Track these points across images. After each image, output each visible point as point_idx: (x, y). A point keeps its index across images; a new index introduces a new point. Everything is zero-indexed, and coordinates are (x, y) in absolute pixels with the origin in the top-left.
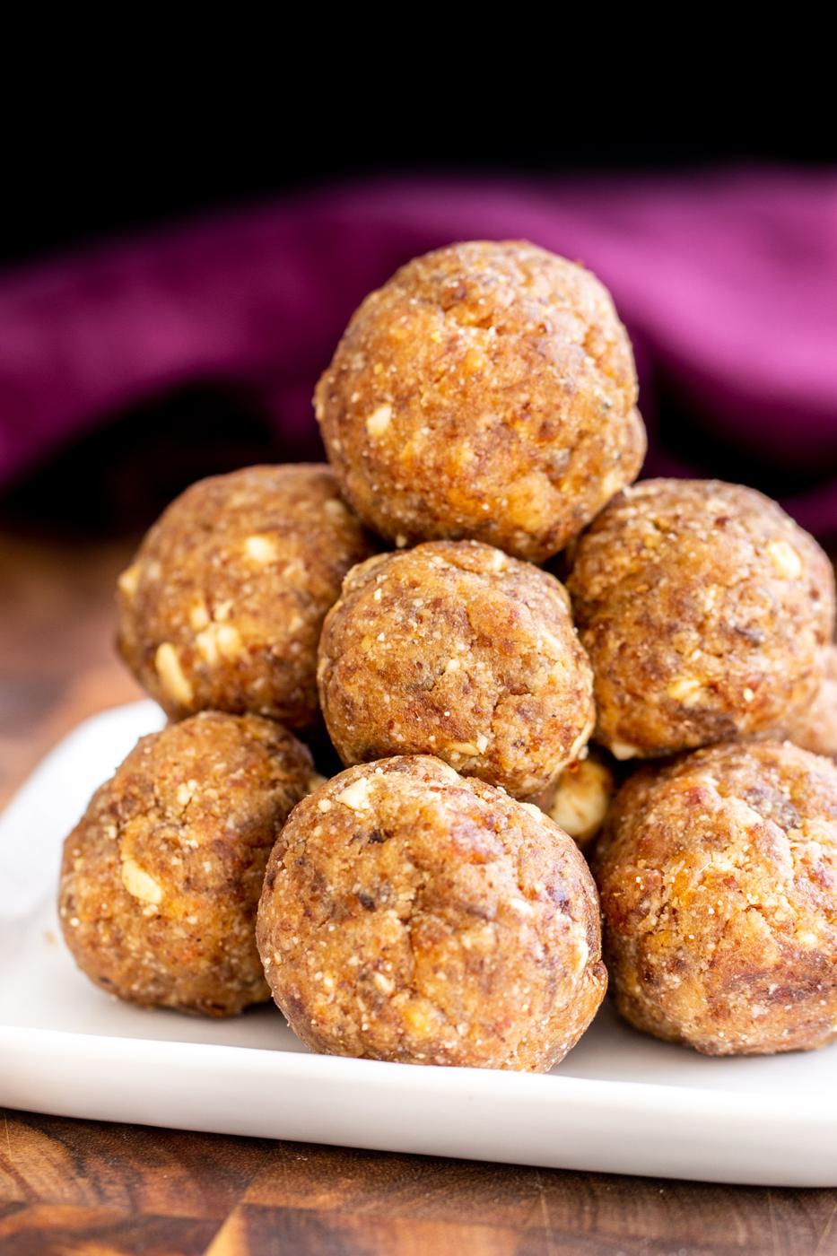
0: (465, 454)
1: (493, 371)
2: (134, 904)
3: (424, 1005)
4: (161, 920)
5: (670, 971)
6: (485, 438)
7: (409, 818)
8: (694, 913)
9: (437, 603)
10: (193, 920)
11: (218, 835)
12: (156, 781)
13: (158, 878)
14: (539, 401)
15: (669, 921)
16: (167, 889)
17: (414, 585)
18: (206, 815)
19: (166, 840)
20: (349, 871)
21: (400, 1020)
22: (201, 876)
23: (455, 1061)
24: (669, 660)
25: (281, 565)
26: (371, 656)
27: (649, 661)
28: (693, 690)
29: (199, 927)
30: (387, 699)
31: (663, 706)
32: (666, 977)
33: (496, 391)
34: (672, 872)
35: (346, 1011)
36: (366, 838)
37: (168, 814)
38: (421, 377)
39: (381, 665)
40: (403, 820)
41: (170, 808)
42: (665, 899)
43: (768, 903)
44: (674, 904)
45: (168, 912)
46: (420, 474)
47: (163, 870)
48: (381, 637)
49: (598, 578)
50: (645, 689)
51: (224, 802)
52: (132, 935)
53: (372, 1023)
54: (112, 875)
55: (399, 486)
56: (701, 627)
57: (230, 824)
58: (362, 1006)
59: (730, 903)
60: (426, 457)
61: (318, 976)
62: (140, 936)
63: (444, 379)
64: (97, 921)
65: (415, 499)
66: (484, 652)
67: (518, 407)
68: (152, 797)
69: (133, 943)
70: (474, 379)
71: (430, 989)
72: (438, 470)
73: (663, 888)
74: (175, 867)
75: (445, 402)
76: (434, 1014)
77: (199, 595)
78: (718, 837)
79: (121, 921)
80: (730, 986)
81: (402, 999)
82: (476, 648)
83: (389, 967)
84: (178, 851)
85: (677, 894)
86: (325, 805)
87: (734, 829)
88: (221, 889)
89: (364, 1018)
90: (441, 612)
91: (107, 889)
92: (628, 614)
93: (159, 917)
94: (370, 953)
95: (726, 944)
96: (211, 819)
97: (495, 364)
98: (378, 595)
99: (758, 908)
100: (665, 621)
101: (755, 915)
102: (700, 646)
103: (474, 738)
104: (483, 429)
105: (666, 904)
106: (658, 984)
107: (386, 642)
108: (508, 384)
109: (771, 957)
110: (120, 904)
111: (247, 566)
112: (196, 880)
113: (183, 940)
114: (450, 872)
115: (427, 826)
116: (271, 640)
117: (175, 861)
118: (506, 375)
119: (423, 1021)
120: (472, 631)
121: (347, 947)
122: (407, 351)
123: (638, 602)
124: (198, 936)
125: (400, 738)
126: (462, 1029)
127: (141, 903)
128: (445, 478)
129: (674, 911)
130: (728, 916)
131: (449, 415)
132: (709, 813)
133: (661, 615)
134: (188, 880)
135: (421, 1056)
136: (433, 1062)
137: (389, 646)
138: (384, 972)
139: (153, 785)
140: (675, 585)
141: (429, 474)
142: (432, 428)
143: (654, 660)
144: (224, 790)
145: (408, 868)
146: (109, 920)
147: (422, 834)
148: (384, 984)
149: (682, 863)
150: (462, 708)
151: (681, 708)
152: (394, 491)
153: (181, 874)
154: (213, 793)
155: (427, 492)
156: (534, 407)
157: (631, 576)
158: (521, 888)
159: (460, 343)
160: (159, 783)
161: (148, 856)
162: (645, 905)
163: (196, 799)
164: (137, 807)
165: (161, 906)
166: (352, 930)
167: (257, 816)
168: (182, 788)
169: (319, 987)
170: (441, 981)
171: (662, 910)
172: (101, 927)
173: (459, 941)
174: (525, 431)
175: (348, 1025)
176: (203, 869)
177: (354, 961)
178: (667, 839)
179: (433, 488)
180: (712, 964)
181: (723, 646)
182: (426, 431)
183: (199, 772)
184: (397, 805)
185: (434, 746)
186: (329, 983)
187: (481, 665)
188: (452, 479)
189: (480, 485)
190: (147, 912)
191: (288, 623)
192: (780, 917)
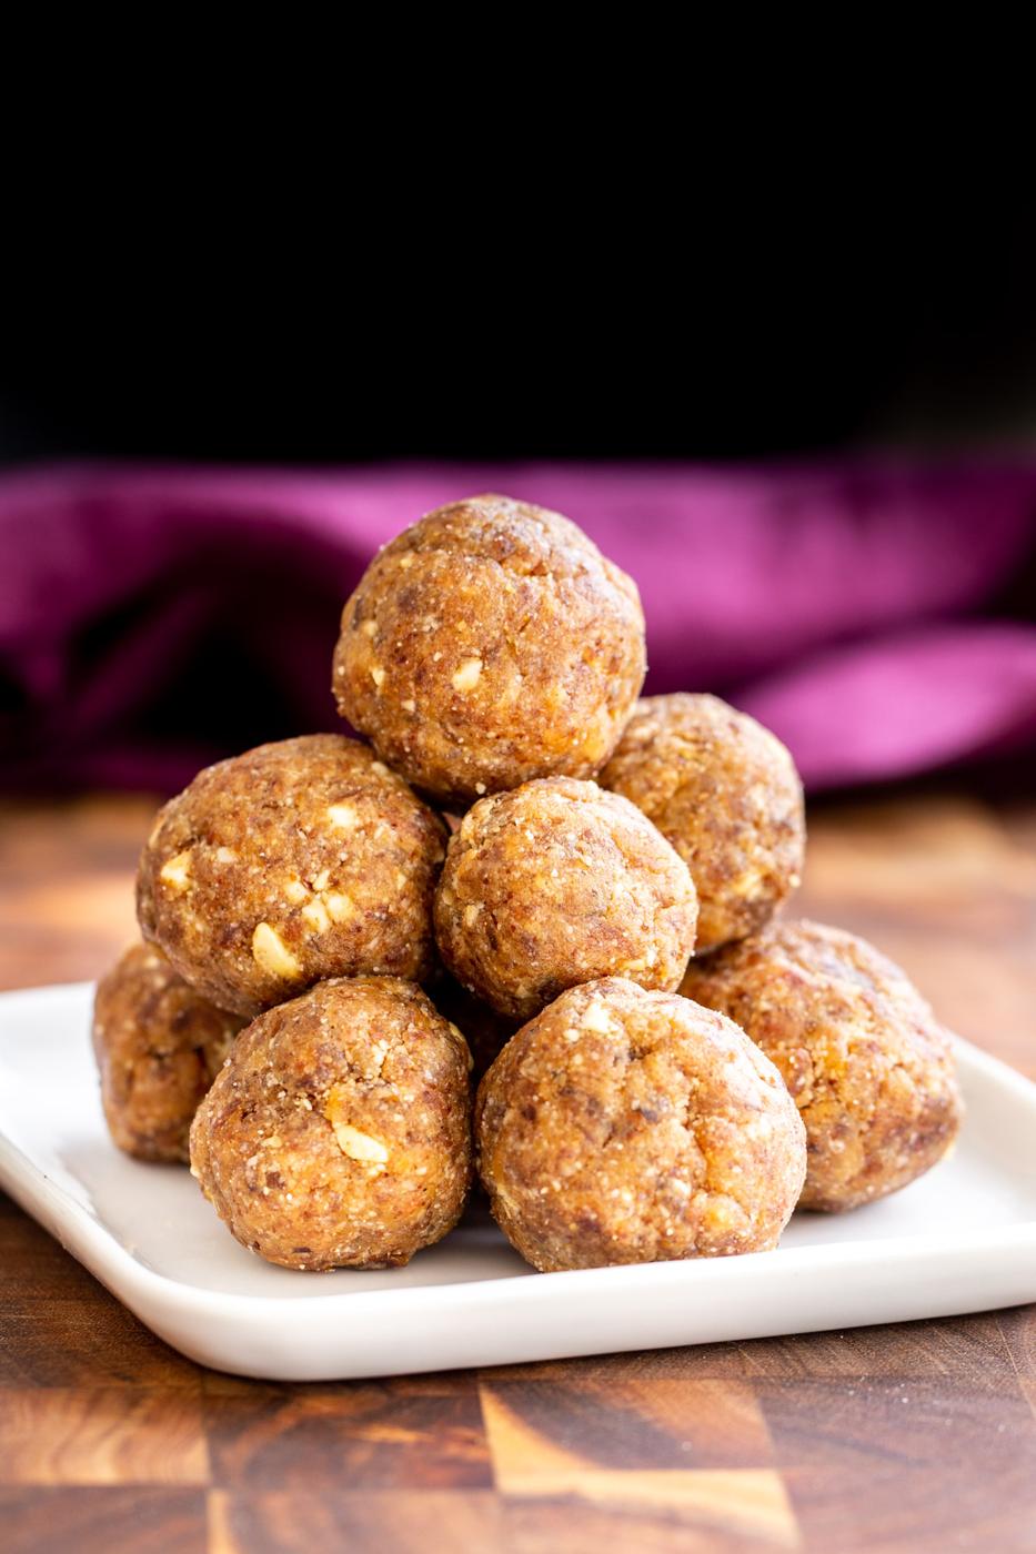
0: (558, 693)
1: (568, 613)
2: (355, 1166)
3: (724, 1201)
4: (390, 1178)
5: (834, 1138)
6: (571, 678)
7: (664, 1031)
8: (853, 1080)
9: (587, 833)
10: (422, 1171)
11: (424, 1087)
12: (346, 1047)
13: (382, 1138)
14: (608, 638)
15: (827, 1092)
16: (392, 1146)
17: (557, 821)
18: (405, 1070)
19: (385, 1100)
20: (623, 1090)
21: (704, 1221)
22: (421, 1128)
23: (741, 1247)
24: (738, 858)
25: (368, 829)
26: (548, 893)
27: (722, 863)
28: (755, 884)
29: (426, 1177)
30: (570, 929)
31: (729, 905)
32: (831, 1144)
33: (575, 632)
34: (820, 1047)
35: (647, 1221)
36: (626, 1059)
37: (367, 1076)
38: (506, 628)
39: (560, 898)
40: (657, 1035)
41: (368, 1070)
42: (818, 1073)
43: (907, 1060)
44: (833, 1076)
45: (398, 1166)
46: (515, 720)
47: (384, 1128)
48: (554, 873)
49: (651, 795)
50: (716, 890)
51: (416, 1055)
52: (357, 1197)
53: (676, 1227)
54: (327, 1144)
55: (492, 734)
56: (757, 825)
57: (428, 1075)
58: (665, 1213)
59: (881, 1063)
60: (522, 703)
61: (615, 1193)
62: (365, 1197)
63: (529, 626)
64: (312, 1191)
65: (505, 743)
66: (638, 872)
67: (592, 644)
68: (345, 1063)
69: (355, 1206)
70: (556, 623)
71: (727, 1185)
72: (536, 713)
73: (814, 1064)
74: (397, 1124)
75: (534, 649)
76: (735, 1206)
77: (293, 868)
78: (839, 1009)
79: (340, 1187)
80: (886, 1141)
81: (702, 1197)
82: (631, 871)
83: (685, 1171)
84: (398, 1108)
85: (829, 1067)
86: (572, 1036)
87: (850, 1000)
88: (437, 1138)
89: (668, 1223)
90: (594, 842)
91: (324, 1158)
92: (696, 823)
93: (386, 1175)
94: (666, 1162)
95: (883, 1104)
96: (411, 1072)
97: (567, 606)
98: (530, 836)
99: (900, 1065)
100: (731, 823)
101: (901, 1072)
102: (759, 842)
103: (644, 953)
104: (568, 669)
105: (821, 1077)
106: (823, 1152)
107: (560, 877)
108: (583, 625)
109: (917, 1109)
110: (339, 1170)
111: (336, 833)
112: (417, 1131)
113: (410, 1192)
114: (719, 1072)
115: (684, 1036)
116: (385, 900)
117: (398, 1118)
118: (580, 615)
119: (725, 1213)
120: (624, 855)
121: (642, 1160)
122: (488, 605)
123: (702, 810)
124: (424, 1187)
126: (754, 1217)
127: (364, 1165)
128: (542, 720)
129: (831, 1082)
130: (881, 1078)
131: (539, 660)
132: (819, 989)
133: (724, 819)
134: (409, 1134)
135: (714, 1250)
136: (722, 1253)
137: (564, 880)
138: (681, 1177)
139: (344, 1051)
140: (731, 789)
141: (526, 718)
142: (524, 675)
143: (726, 861)
144: (410, 1045)
145: (679, 1076)
146: (327, 1188)
147: (684, 1043)
148: (681, 1188)
149: (824, 1038)
150: (633, 931)
151: (744, 902)
152: (483, 740)
153: (402, 1131)
154: (402, 1049)
155: (521, 736)
156: (604, 642)
157: (683, 788)
158: (762, 1078)
159: (532, 591)
160: (350, 1049)
161: (368, 1118)
162: (801, 1081)
163: (391, 1057)
164: (332, 1076)
165: (389, 1164)
166: (640, 1143)
167: (443, 1063)
168: (375, 1049)
169: (616, 1203)
170: (737, 1175)
171: (816, 1084)
172: (317, 1196)
173: (746, 1134)
174: (598, 666)
175: (649, 1234)
176: (422, 1121)
177: (651, 1172)
178: (796, 1019)
179: (529, 731)
180: (872, 1124)
181: (770, 837)
182: (519, 678)
183: (377, 1030)
184: (644, 1023)
185: (613, 968)
186: (628, 1197)
187: (638, 885)
188: (549, 720)
189: (573, 722)
190: (373, 1172)
191: (395, 880)
192: (917, 1070)
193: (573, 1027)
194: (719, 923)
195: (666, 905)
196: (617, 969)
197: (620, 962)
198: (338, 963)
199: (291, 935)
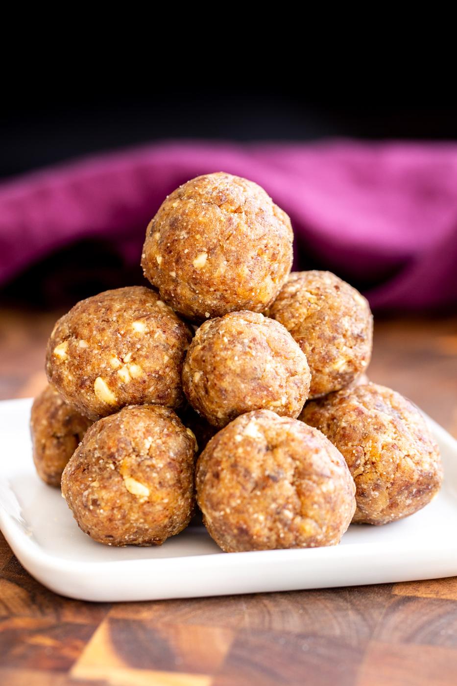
0: (244, 270)
1: (251, 232)
2: (133, 498)
3: (308, 521)
4: (150, 504)
5: (374, 490)
6: (252, 263)
7: (283, 438)
8: (384, 462)
9: (254, 339)
10: (166, 501)
11: (169, 460)
12: (132, 440)
13: (146, 484)
14: (271, 244)
15: (371, 468)
16: (152, 488)
17: (240, 333)
18: (160, 452)
19: (149, 466)
20: (261, 466)
21: (299, 530)
22: (166, 480)
23: (319, 544)
24: (334, 352)
25: (151, 333)
26: (233, 368)
27: (326, 354)
28: (343, 364)
29: (168, 504)
30: (243, 386)
31: (330, 374)
32: (372, 493)
33: (254, 241)
34: (368, 446)
35: (271, 529)
36: (264, 451)
37: (142, 454)
38: (220, 238)
39: (238, 371)
40: (280, 439)
41: (142, 451)
42: (367, 459)
43: (411, 453)
44: (374, 460)
45: (154, 499)
46: (223, 283)
47: (148, 480)
48: (236, 358)
49: (293, 320)
50: (323, 367)
51: (166, 445)
52: (134, 512)
53: (285, 533)
54: (120, 486)
55: (212, 289)
56: (344, 336)
57: (172, 455)
58: (280, 526)
59: (398, 455)
60: (227, 274)
61: (255, 516)
62: (138, 512)
63: (231, 238)
64: (113, 509)
65: (218, 294)
66: (279, 359)
67: (263, 247)
68: (131, 447)
69: (133, 516)
70: (245, 236)
71: (311, 513)
72: (233, 280)
73: (365, 454)
74: (154, 478)
75: (233, 248)
76: (314, 524)
77: (114, 352)
78: (380, 427)
79: (126, 507)
80: (400, 492)
81: (298, 520)
82: (275, 358)
83: (290, 506)
84: (155, 470)
85: (372, 456)
86: (239, 438)
87: (385, 423)
88: (174, 485)
89: (281, 531)
90: (257, 344)
91: (118, 493)
92: (314, 334)
93: (148, 502)
94: (281, 501)
95: (398, 475)
96: (163, 453)
97: (251, 228)
98: (226, 340)
99: (408, 456)
100: (331, 335)
101: (408, 459)
102: (345, 345)
103: (280, 398)
104: (250, 259)
105: (368, 460)
106: (368, 497)
107: (239, 360)
108: (258, 237)
109: (416, 477)
110: (126, 499)
111: (136, 334)
112: (164, 481)
113: (160, 511)
114: (309, 458)
115: (293, 440)
116: (158, 368)
117: (155, 475)
118: (257, 232)
119: (309, 527)
120: (272, 350)
121: (269, 500)
122: (211, 227)
123: (317, 328)
124: (167, 508)
125: (250, 403)
126: (324, 529)
127: (138, 497)
128: (236, 283)
129: (373, 463)
130: (398, 462)
131: (235, 254)
132: (371, 417)
133: (328, 333)
134: (160, 483)
135: (304, 544)
136: (309, 546)
137: (240, 362)
138: (288, 509)
139: (131, 442)
140: (332, 318)
141: (228, 282)
142: (228, 261)
143: (328, 353)
144: (164, 439)
145: (289, 460)
146: (120, 508)
147: (292, 444)
148: (288, 514)
149: (371, 441)
150: (275, 386)
151: (338, 373)
152: (208, 292)
153: (157, 481)
154: (159, 442)
155: (226, 291)
156: (269, 246)
157: (309, 317)
158: (333, 462)
159: (234, 221)
160: (134, 441)
161: (140, 474)
162: (359, 462)
163: (154, 445)
164: (124, 453)
165: (150, 497)
166: (269, 492)
167: (180, 449)
168: (146, 441)
169: (256, 521)
170: (315, 509)
171: (366, 464)
172: (115, 511)
173: (321, 489)
174: (266, 257)
175: (272, 536)
176: (166, 477)
177: (273, 506)
178: (358, 432)
179: (230, 288)
180: (392, 484)
181: (352, 343)
182: (225, 262)
183: (148, 432)
184: (274, 433)
185: (264, 405)
186: (261, 518)
187: (279, 365)
188: (240, 283)
189: (252, 284)
190: (142, 501)
191: (163, 359)
192: (417, 458)
193: (240, 434)
194: (325, 383)
195: (293, 375)
196: (266, 405)
197: (268, 402)
198: (134, 397)
199: (112, 384)
